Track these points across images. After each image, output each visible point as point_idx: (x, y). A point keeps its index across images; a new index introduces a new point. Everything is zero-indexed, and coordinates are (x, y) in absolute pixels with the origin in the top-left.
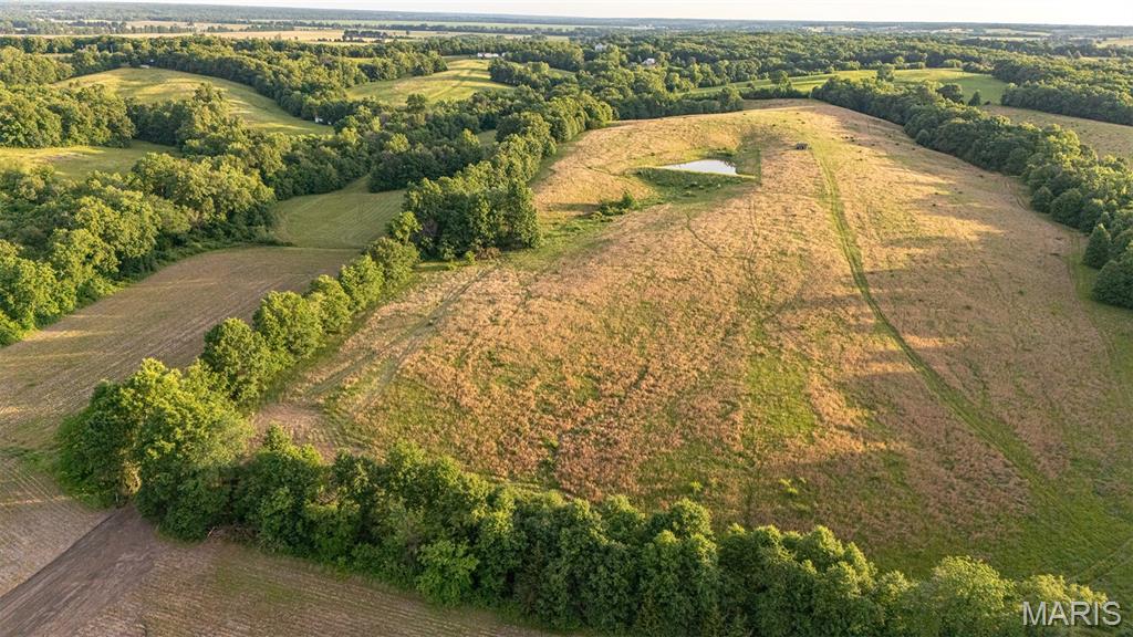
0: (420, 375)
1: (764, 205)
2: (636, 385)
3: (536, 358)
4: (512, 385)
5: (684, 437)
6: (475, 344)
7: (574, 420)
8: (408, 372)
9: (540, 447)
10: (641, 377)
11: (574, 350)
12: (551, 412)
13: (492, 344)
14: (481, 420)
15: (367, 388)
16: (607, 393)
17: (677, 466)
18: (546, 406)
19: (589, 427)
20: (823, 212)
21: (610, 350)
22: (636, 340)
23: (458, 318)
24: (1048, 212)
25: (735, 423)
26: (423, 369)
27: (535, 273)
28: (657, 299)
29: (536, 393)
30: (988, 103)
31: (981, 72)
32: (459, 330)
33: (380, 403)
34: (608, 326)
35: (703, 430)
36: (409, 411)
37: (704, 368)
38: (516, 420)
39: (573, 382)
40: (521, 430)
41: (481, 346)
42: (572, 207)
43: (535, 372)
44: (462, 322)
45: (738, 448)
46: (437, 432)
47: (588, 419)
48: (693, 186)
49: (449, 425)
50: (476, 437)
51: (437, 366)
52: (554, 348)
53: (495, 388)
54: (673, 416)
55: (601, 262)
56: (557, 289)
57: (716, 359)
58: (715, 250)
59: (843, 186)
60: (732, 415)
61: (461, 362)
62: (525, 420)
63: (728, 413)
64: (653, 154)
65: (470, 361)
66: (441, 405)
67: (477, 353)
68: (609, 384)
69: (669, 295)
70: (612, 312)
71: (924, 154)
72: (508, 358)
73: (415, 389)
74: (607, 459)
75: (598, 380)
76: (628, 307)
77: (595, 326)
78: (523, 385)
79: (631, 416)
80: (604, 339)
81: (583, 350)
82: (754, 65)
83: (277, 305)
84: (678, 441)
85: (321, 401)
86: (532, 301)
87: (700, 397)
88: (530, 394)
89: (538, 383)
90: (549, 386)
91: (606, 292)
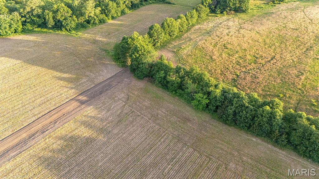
0: (203, 47)
2: (269, 61)
3: (238, 48)
4: (229, 55)
5: (281, 80)
6: (221, 41)
7: (246, 69)
8: (199, 46)
9: (234, 74)
10: (272, 59)
11: (251, 47)
12: (239, 65)
13: (226, 42)
14: (218, 63)
15: (187, 49)
16: (259, 62)
17: (276, 88)
18: (238, 63)
19: (250, 72)
21: (263, 49)
22: (273, 47)
23: (217, 32)
25: (301, 79)
26: (204, 46)
27: (244, 21)
28: (285, 34)
29: (236, 59)
32: (217, 36)
33: (190, 54)
34: (265, 41)
35: (289, 79)
36: (198, 57)
37: (295, 60)
38: (228, 65)
39: (249, 57)
40: (229, 68)
41: (222, 42)
43: (237, 52)
44: (218, 33)
45: (300, 87)
46: (204, 65)
47: (251, 69)
49: (208, 63)
50: (215, 68)
51: (208, 45)
52: (245, 46)
53: (224, 55)
54: (279, 73)
55: (268, 20)
56: (250, 27)
57: (300, 58)
58: (311, 20)
60: (301, 77)
61: (215, 46)
62: (231, 66)
63: (299, 75)
65: (218, 46)
66: (207, 57)
67: (220, 44)
68: (260, 60)
69: (289, 34)
70: (268, 37)
72: (229, 46)
73: (201, 51)
74: (254, 82)
75: (257, 58)
76: (273, 36)
77: (260, 40)
78: (232, 55)
79: (265, 71)
80: (262, 45)
81: (254, 48)
83: (168, 22)
84: (279, 81)
85: (175, 50)
86: (241, 30)
87: (291, 69)
88: (234, 58)
89: (237, 56)
90: (240, 57)
91: (267, 30)
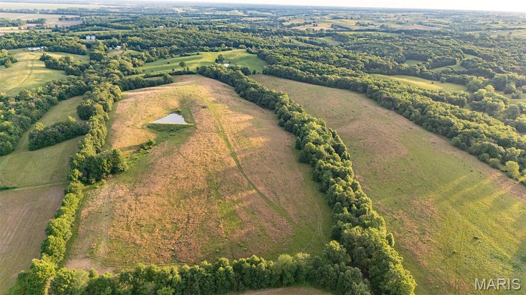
0: (117, 237)
1: (201, 139)
2: (188, 222)
3: (152, 220)
4: (149, 232)
5: (209, 236)
6: (130, 220)
7: (175, 239)
8: (112, 236)
9: (169, 251)
10: (189, 219)
11: (163, 214)
12: (167, 239)
13: (135, 218)
14: (147, 247)
15: (101, 246)
16: (181, 227)
17: (211, 246)
18: (164, 237)
19: (180, 241)
20: (222, 140)
21: (175, 211)
22: (181, 205)
23: (116, 210)
24: (284, 127)
25: (221, 228)
26: (117, 235)
27: (132, 183)
28: (182, 187)
29: (159, 233)
30: (259, 73)
31: (253, 53)
32: (120, 216)
33: (110, 250)
34: (170, 202)
35: (213, 233)
36: (121, 250)
37: (206, 211)
38: (157, 244)
39: (169, 226)
40: (161, 247)
41: (132, 220)
42: (130, 148)
43: (155, 225)
44: (119, 212)
45: (225, 236)
46: (135, 255)
47: (179, 238)
48: (172, 130)
49: (137, 251)
50: (148, 253)
51: (121, 232)
52: (157, 215)
53: (146, 236)
54: (204, 231)
55: (155, 174)
56: (146, 190)
57: (208, 207)
58: (193, 162)
59: (224, 126)
60: (219, 226)
61: (129, 229)
62: (160, 243)
63: (218, 226)
64: (150, 116)
65: (131, 227)
66: (131, 246)
67: (132, 223)
68: (180, 224)
69: (185, 185)
70: (169, 196)
71: (244, 103)
72: (143, 223)
73: (118, 242)
74: (190, 250)
75: (176, 223)
76: (174, 193)
77: (166, 203)
78: (153, 231)
79: (191, 234)
80: (171, 208)
81: (166, 214)
82: (167, 50)
83: (57, 225)
84: (208, 238)
85: (88, 255)
86: (139, 198)
87: (209, 222)
88: (157, 234)
89: (158, 230)
90: (162, 230)
91: (164, 189)
